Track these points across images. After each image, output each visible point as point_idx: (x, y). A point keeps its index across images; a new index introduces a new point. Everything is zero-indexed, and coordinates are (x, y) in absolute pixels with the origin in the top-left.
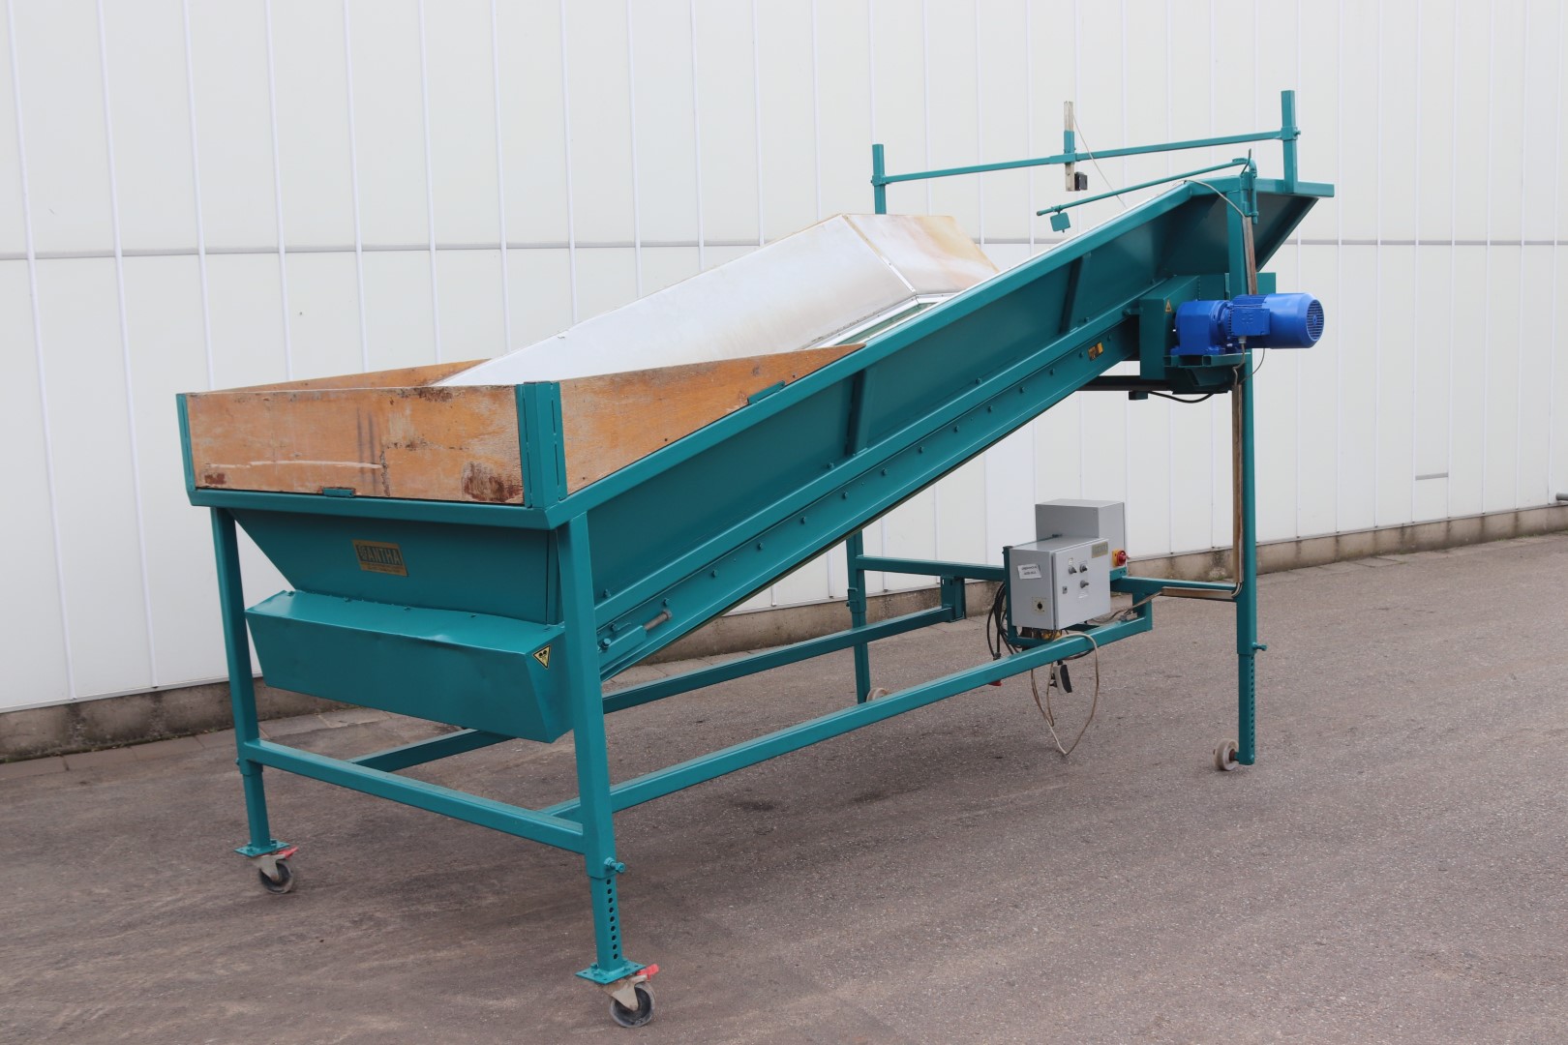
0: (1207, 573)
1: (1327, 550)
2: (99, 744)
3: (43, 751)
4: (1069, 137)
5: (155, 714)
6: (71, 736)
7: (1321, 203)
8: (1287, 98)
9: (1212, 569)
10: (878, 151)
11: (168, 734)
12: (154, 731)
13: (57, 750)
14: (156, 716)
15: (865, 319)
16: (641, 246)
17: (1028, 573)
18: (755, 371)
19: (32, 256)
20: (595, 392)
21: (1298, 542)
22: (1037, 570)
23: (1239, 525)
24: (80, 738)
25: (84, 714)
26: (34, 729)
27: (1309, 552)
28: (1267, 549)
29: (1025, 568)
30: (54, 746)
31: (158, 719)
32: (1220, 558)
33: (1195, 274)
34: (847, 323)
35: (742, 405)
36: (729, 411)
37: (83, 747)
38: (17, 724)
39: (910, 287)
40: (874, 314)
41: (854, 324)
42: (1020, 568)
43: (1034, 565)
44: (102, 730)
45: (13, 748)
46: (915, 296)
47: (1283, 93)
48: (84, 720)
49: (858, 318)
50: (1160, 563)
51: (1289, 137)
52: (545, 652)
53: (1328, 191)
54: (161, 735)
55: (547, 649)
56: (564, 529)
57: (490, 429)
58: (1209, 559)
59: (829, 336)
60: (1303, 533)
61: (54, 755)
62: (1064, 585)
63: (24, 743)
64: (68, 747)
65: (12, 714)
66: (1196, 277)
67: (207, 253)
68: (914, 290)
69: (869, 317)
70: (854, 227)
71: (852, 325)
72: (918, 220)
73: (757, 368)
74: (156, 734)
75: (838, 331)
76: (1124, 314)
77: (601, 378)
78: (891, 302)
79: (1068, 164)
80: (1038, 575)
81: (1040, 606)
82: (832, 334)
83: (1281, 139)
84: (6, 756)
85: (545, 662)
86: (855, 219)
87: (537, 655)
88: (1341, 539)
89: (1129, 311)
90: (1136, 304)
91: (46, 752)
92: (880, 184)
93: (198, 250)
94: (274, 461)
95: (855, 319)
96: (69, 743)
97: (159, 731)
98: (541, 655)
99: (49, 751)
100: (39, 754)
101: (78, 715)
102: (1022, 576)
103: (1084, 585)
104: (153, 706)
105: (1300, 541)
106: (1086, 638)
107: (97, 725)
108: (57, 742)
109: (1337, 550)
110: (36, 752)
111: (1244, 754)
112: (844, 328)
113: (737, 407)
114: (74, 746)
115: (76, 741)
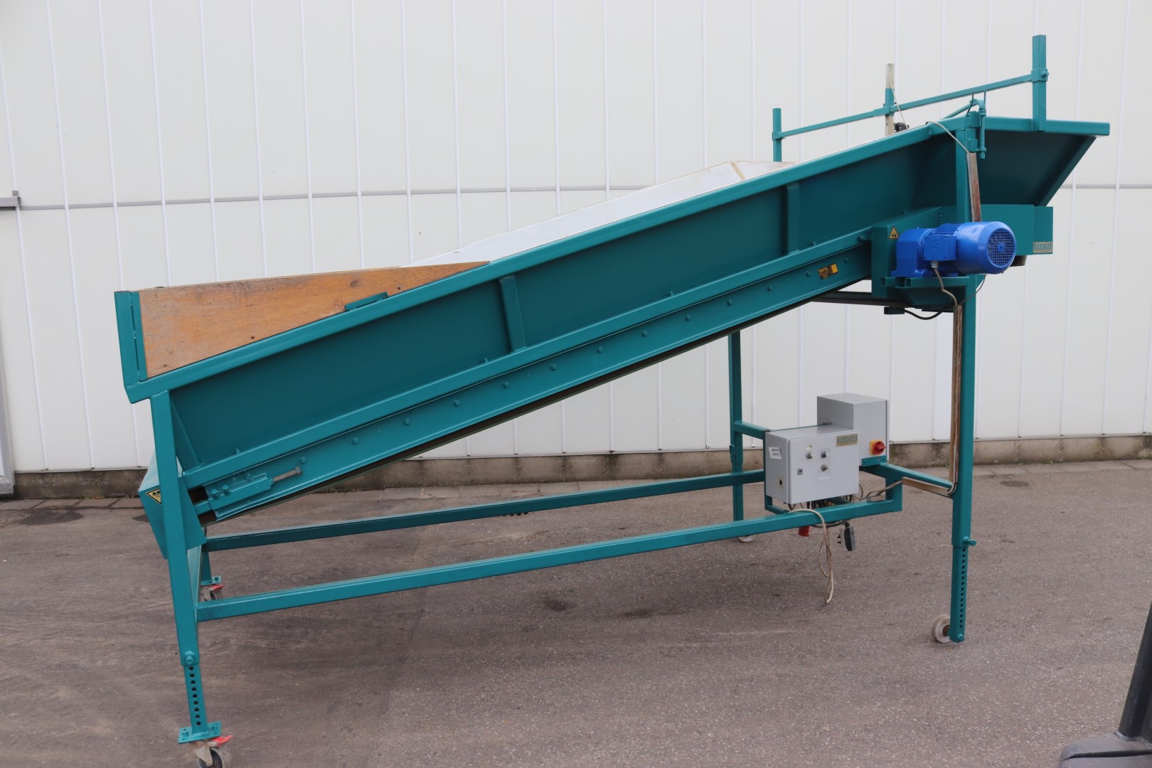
0: (1136, 452)
4: (890, 94)
7: (1099, 141)
8: (1039, 44)
9: (1142, 450)
10: (777, 113)
17: (776, 454)
18: (354, 284)
22: (779, 452)
23: (955, 431)
29: (773, 450)
33: (936, 206)
35: (337, 312)
36: (323, 315)
43: (777, 448)
47: (1035, 38)
50: (1092, 441)
51: (1040, 80)
52: (158, 492)
53: (1104, 129)
55: (159, 490)
58: (1140, 442)
62: (800, 467)
66: (937, 208)
70: (737, 171)
73: (356, 281)
76: (859, 239)
77: (184, 288)
79: (887, 116)
80: (780, 457)
81: (781, 483)
83: (1030, 81)
85: (159, 499)
86: (741, 165)
89: (862, 237)
90: (868, 233)
92: (778, 141)
98: (154, 494)
103: (824, 469)
111: (954, 631)
113: (333, 313)
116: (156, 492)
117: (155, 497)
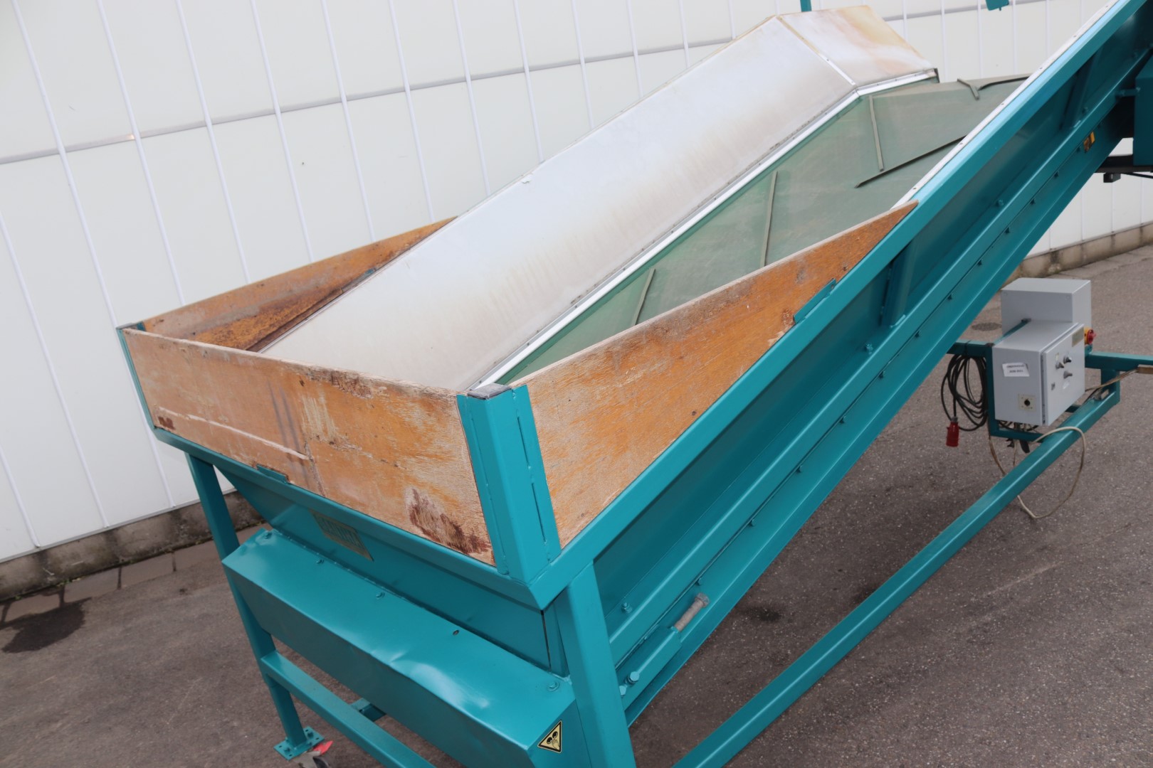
0: (1046, 269)
1: (1134, 239)
2: (201, 537)
3: (158, 550)
5: (240, 507)
6: (178, 535)
9: (1050, 266)
11: (253, 521)
12: (242, 520)
13: (169, 547)
14: (242, 509)
15: (815, 119)
16: (586, 62)
17: (1014, 371)
19: (62, 150)
20: (586, 381)
21: (1113, 235)
22: (1024, 369)
24: (185, 535)
25: (184, 517)
26: (148, 534)
27: (1121, 242)
28: (1091, 244)
29: (1010, 367)
30: (166, 544)
31: (243, 511)
32: (1056, 257)
34: (799, 125)
35: (787, 329)
37: (188, 541)
38: (133, 533)
39: (850, 81)
40: (822, 112)
41: (805, 125)
42: (1005, 366)
43: (1020, 364)
44: (201, 527)
45: (134, 552)
46: (856, 89)
48: (185, 521)
49: (808, 119)
52: (555, 734)
54: (248, 523)
55: (557, 730)
56: (562, 600)
57: (431, 450)
58: (1048, 259)
59: (784, 141)
60: (1116, 228)
61: (167, 552)
62: (1052, 381)
63: (142, 546)
64: (178, 544)
65: (128, 526)
67: (213, 124)
68: (854, 84)
69: (818, 116)
70: (789, 27)
71: (804, 127)
72: (841, 12)
74: (244, 523)
75: (792, 135)
78: (836, 98)
80: (1025, 374)
81: (1027, 403)
82: (788, 138)
84: (131, 558)
85: (556, 746)
86: (787, 19)
87: (545, 743)
88: (1144, 229)
91: (160, 550)
93: (205, 122)
94: (207, 420)
95: (805, 121)
96: (177, 541)
97: (246, 520)
98: (549, 740)
99: (163, 549)
100: (155, 552)
101: (180, 519)
102: (1007, 373)
103: (1067, 375)
104: (237, 502)
105: (1114, 235)
106: (1074, 431)
107: (196, 523)
108: (168, 541)
109: (1141, 238)
110: (153, 551)
112: (798, 131)
114: (182, 542)
115: (182, 538)
116: (551, 736)
117: (550, 745)
